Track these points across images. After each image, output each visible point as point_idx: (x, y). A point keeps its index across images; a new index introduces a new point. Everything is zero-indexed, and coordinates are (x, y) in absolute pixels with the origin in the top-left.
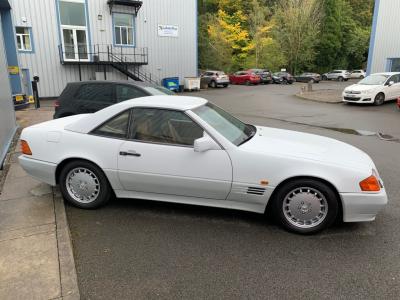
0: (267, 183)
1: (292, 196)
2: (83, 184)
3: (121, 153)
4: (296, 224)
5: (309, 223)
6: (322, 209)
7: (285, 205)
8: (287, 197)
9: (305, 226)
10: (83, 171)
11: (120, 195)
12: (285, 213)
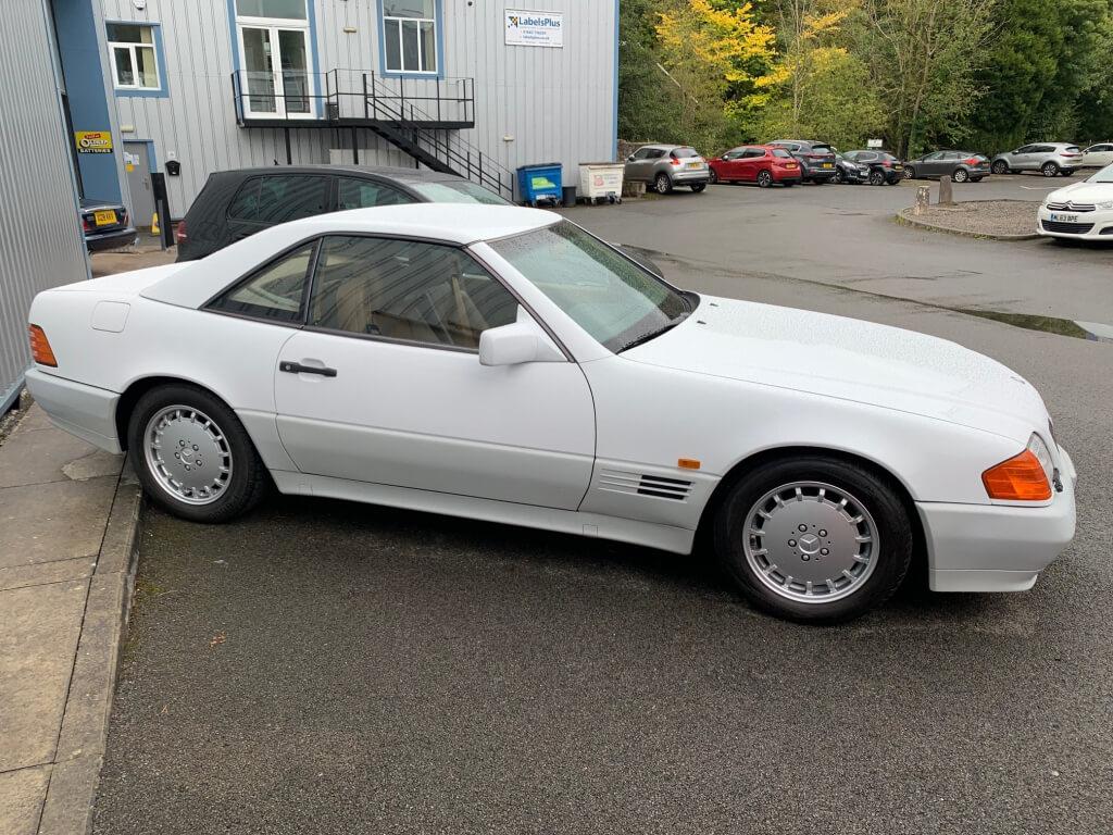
0: (696, 465)
1: (771, 505)
2: (188, 452)
3: (283, 367)
4: (785, 592)
5: (825, 589)
6: (863, 548)
7: (749, 530)
8: (757, 508)
9: (810, 598)
10: (187, 414)
11: (288, 485)
12: (750, 554)
